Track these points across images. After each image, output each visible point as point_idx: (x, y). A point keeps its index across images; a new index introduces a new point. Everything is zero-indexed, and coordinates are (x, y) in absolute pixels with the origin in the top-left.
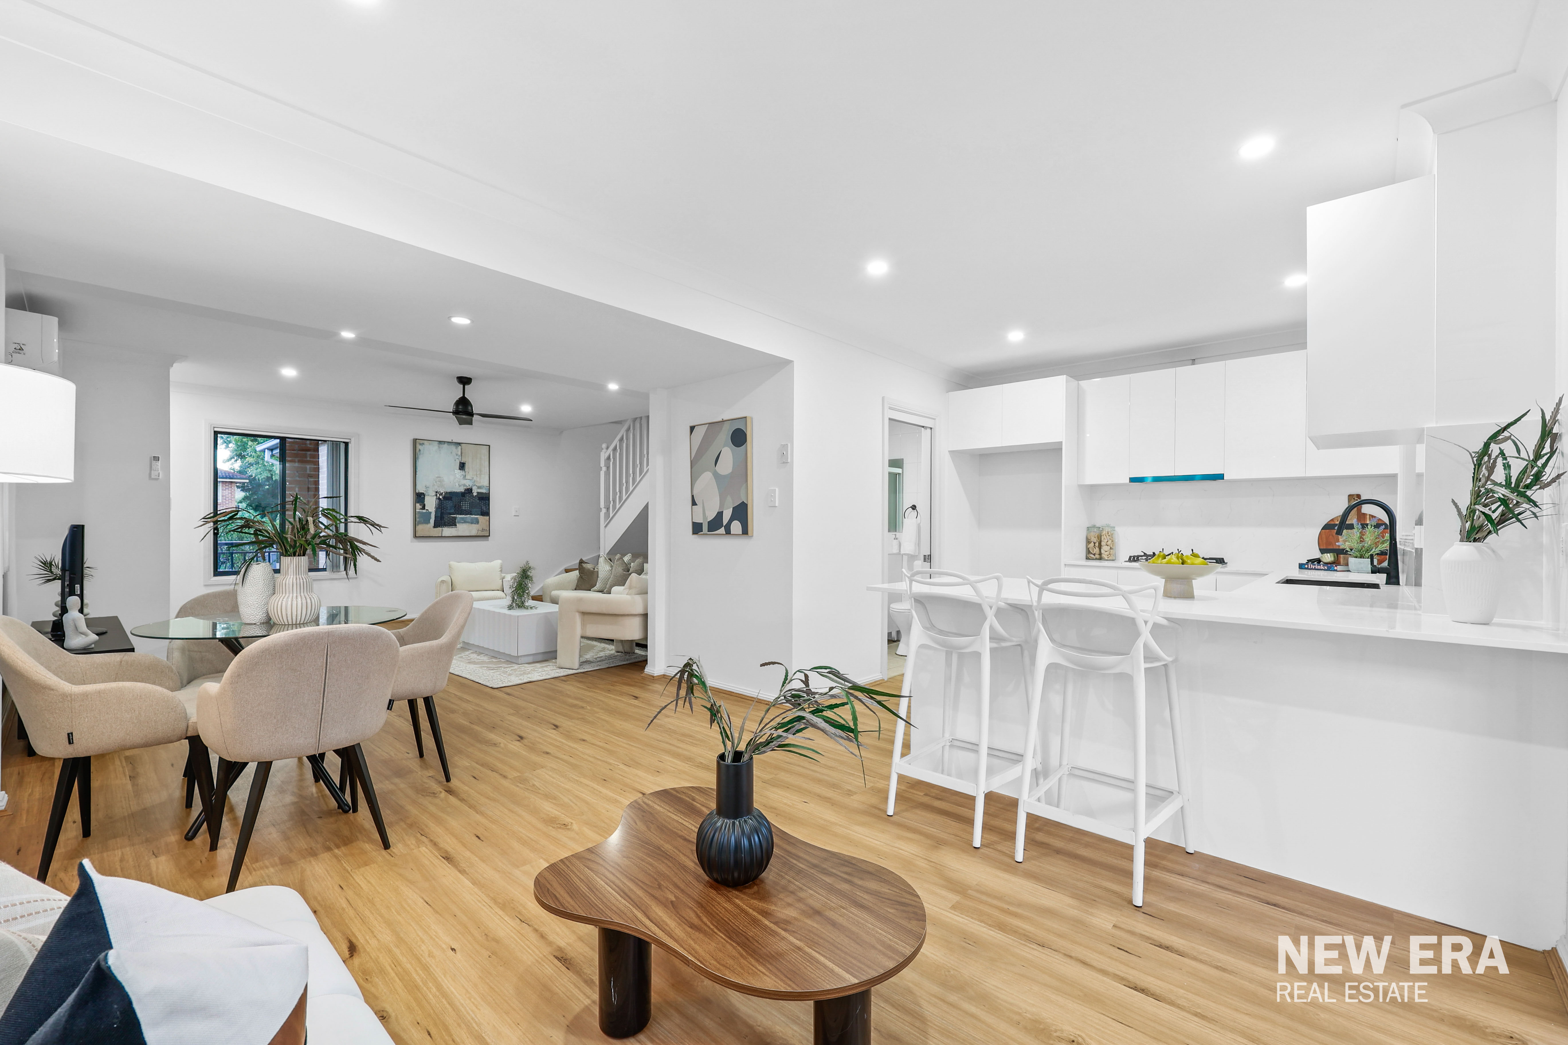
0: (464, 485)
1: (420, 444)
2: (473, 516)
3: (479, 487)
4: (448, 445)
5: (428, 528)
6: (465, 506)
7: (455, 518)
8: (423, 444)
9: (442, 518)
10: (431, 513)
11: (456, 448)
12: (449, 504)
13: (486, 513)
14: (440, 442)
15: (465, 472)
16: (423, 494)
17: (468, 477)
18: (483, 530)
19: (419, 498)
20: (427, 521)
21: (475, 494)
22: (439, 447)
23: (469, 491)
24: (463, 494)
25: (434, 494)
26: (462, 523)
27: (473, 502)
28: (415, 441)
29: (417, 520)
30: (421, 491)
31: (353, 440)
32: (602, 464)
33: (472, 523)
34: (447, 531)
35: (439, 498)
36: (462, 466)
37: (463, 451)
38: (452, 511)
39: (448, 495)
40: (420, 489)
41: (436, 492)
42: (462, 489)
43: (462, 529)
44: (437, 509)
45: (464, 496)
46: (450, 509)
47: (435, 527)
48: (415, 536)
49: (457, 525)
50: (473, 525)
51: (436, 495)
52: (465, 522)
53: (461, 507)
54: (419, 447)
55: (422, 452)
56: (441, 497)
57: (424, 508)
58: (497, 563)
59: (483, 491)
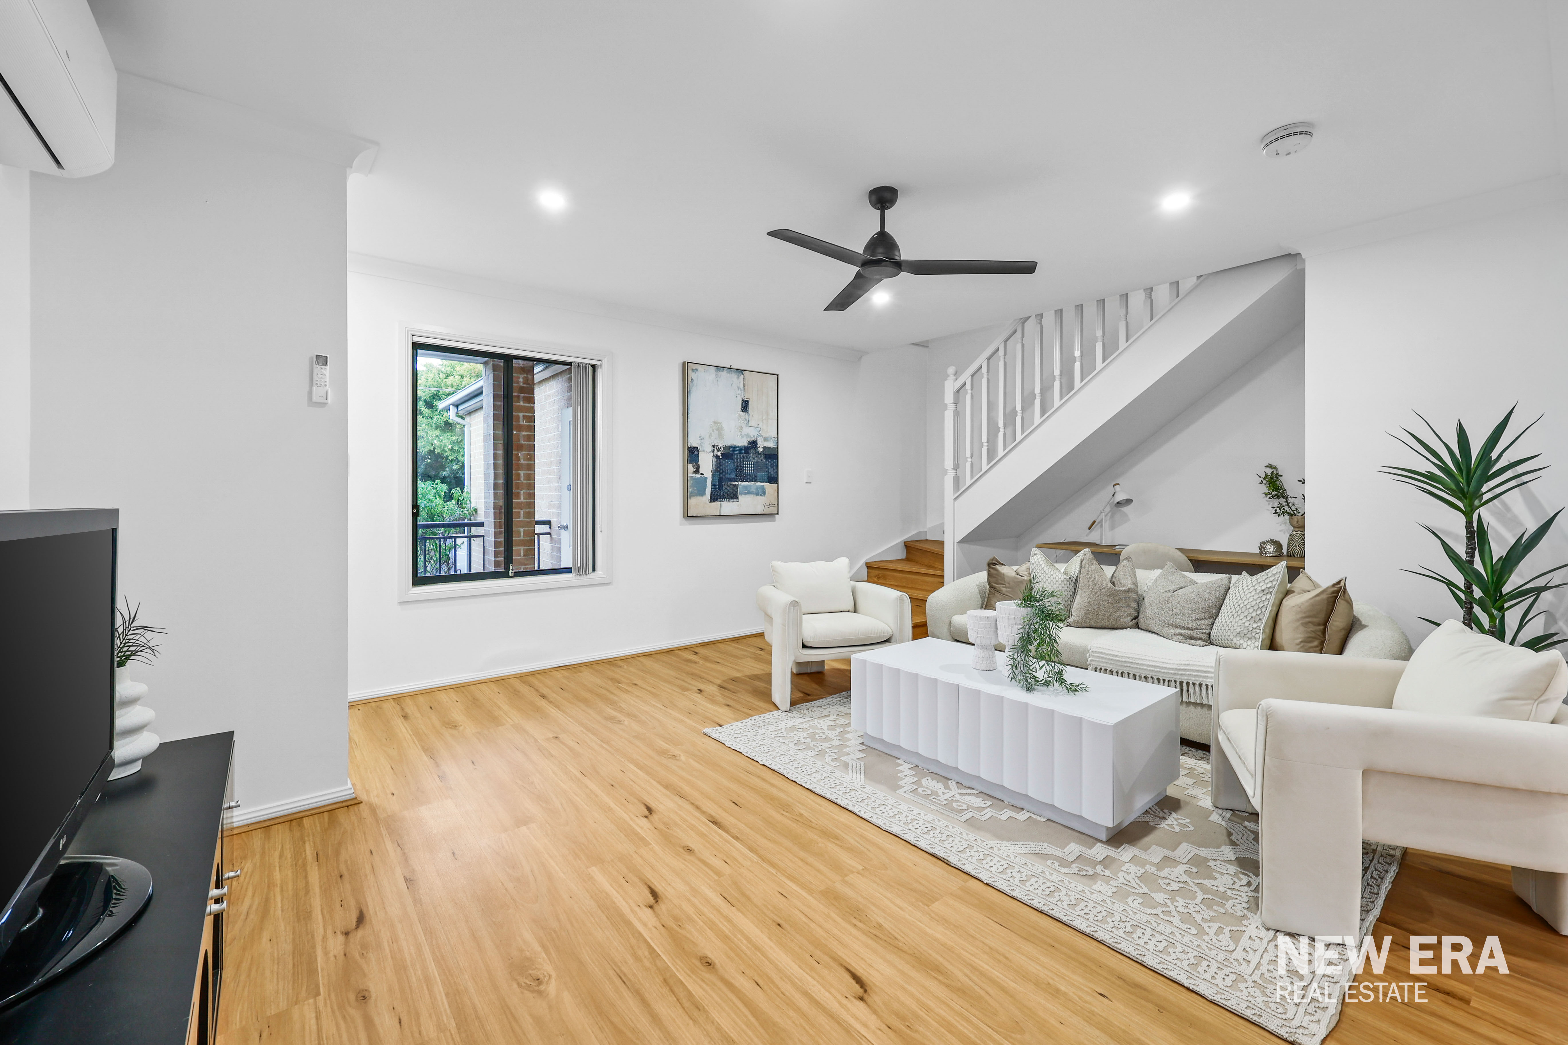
0: (748, 436)
1: (693, 370)
2: (759, 484)
3: (766, 439)
4: (728, 373)
5: (702, 503)
6: (749, 468)
7: (736, 487)
8: (697, 370)
9: (720, 486)
10: (706, 478)
11: (738, 378)
12: (729, 464)
13: (773, 479)
14: (718, 368)
15: (749, 415)
16: (696, 449)
17: (752, 423)
18: (771, 505)
19: (692, 454)
20: (702, 493)
21: (761, 450)
22: (717, 376)
23: (753, 444)
24: (746, 449)
25: (711, 449)
26: (746, 494)
27: (758, 462)
28: (685, 366)
29: (690, 490)
30: (694, 445)
31: (605, 361)
32: (949, 398)
33: (757, 494)
34: (727, 507)
35: (717, 456)
36: (745, 406)
37: (746, 383)
38: (733, 476)
39: (727, 452)
40: (693, 442)
41: (713, 446)
42: (743, 442)
43: (746, 503)
44: (714, 472)
45: (748, 453)
46: (731, 473)
47: (712, 500)
48: (687, 516)
49: (739, 497)
50: (759, 497)
51: (713, 451)
52: (749, 493)
53: (742, 469)
54: (691, 375)
55: (695, 382)
56: (719, 454)
57: (697, 471)
58: (842, 563)
59: (771, 444)
